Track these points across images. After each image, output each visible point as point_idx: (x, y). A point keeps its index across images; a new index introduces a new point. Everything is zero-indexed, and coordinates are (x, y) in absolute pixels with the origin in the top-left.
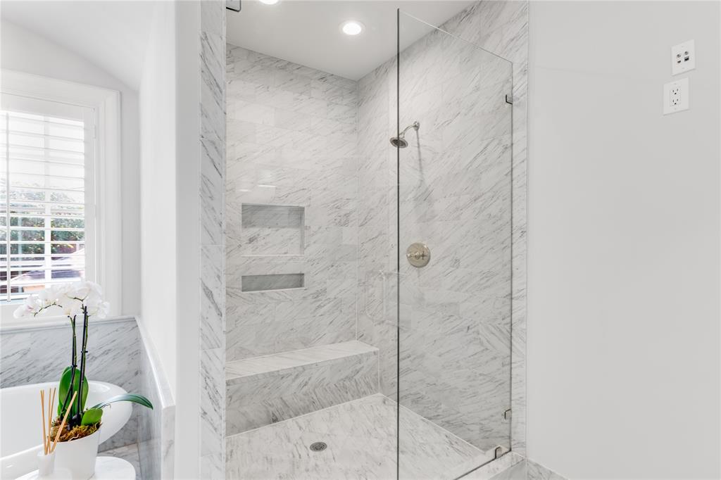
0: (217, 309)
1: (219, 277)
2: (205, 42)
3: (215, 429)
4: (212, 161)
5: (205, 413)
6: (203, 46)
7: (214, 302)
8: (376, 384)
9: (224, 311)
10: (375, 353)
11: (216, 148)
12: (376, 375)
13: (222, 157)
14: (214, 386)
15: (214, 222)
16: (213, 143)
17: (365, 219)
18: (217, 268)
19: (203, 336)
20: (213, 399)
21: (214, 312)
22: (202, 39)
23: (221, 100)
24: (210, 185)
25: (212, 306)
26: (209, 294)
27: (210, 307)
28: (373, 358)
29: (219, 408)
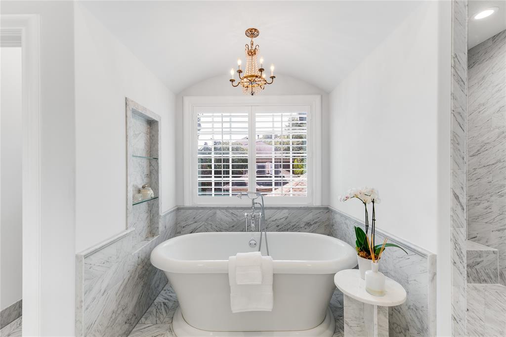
0: (461, 206)
1: (462, 188)
2: (456, 59)
3: (461, 273)
4: (459, 123)
5: (455, 263)
6: (454, 61)
7: (459, 202)
8: (496, 276)
9: (465, 207)
10: (494, 252)
11: (461, 116)
12: (496, 269)
13: (464, 120)
14: (460, 249)
15: (459, 157)
16: (460, 113)
17: (478, 151)
18: (461, 183)
19: (453, 220)
20: (459, 255)
21: (460, 208)
22: (454, 58)
23: (464, 89)
24: (457, 136)
25: (458, 203)
26: (456, 197)
27: (457, 204)
28: (492, 256)
29: (463, 262)
